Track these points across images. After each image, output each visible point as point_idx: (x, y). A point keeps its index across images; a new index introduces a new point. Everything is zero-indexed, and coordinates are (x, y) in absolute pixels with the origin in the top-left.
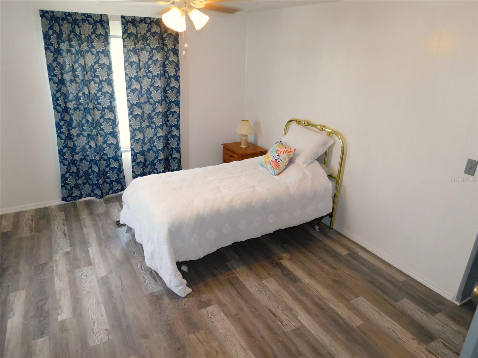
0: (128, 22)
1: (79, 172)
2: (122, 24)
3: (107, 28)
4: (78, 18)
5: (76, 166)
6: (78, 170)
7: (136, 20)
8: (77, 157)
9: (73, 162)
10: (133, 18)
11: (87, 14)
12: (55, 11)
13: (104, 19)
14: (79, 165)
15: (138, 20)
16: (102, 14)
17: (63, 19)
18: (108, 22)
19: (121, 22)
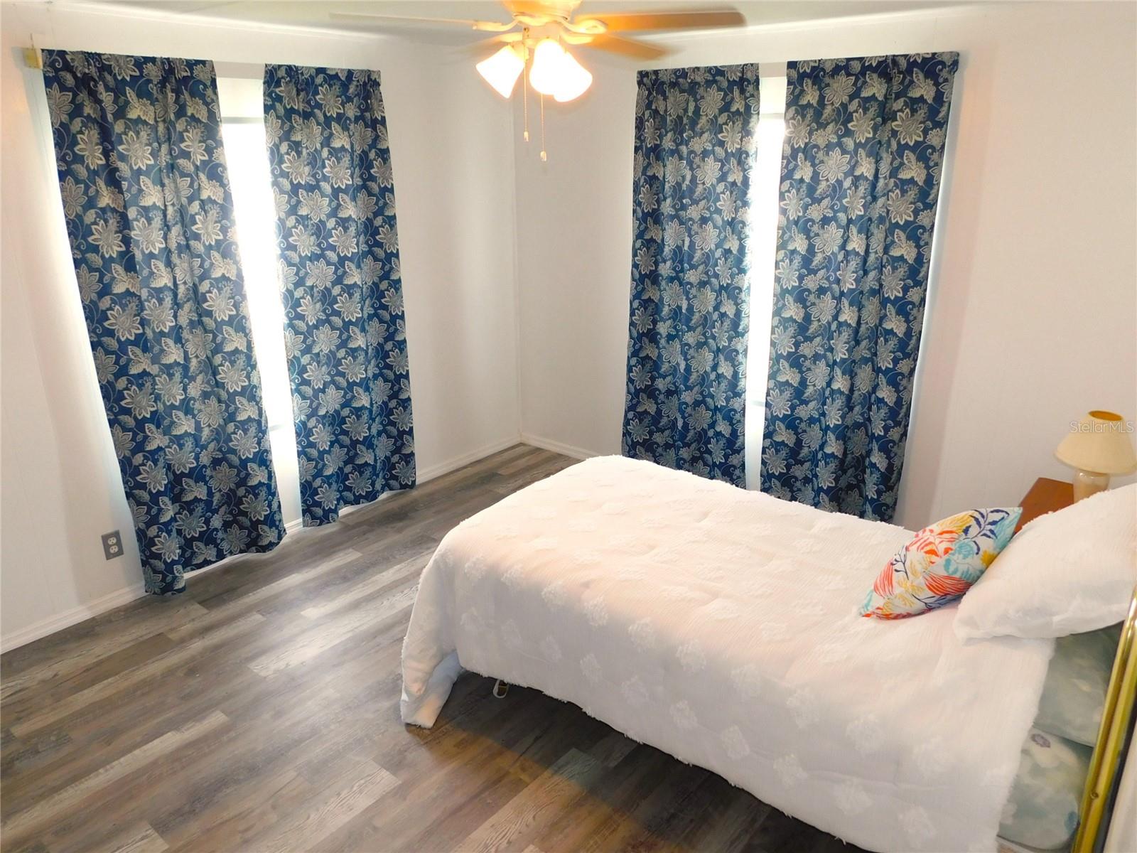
0: (802, 76)
1: (661, 417)
2: (789, 83)
3: (752, 96)
4: (698, 79)
5: (657, 403)
6: (659, 412)
7: (823, 70)
8: (661, 384)
9: (651, 392)
10: (817, 65)
11: (716, 67)
12: (660, 70)
13: (749, 75)
14: (663, 402)
15: (829, 68)
16: (747, 65)
17: (674, 85)
18: (757, 81)
19: (785, 80)
